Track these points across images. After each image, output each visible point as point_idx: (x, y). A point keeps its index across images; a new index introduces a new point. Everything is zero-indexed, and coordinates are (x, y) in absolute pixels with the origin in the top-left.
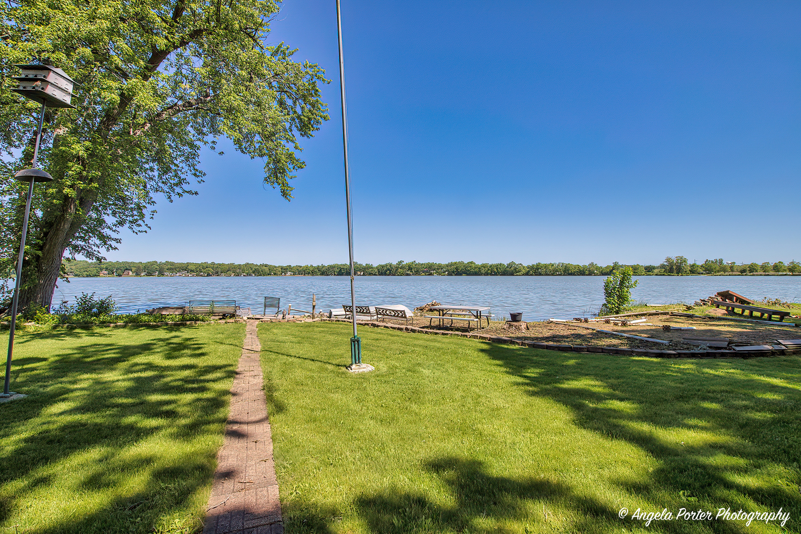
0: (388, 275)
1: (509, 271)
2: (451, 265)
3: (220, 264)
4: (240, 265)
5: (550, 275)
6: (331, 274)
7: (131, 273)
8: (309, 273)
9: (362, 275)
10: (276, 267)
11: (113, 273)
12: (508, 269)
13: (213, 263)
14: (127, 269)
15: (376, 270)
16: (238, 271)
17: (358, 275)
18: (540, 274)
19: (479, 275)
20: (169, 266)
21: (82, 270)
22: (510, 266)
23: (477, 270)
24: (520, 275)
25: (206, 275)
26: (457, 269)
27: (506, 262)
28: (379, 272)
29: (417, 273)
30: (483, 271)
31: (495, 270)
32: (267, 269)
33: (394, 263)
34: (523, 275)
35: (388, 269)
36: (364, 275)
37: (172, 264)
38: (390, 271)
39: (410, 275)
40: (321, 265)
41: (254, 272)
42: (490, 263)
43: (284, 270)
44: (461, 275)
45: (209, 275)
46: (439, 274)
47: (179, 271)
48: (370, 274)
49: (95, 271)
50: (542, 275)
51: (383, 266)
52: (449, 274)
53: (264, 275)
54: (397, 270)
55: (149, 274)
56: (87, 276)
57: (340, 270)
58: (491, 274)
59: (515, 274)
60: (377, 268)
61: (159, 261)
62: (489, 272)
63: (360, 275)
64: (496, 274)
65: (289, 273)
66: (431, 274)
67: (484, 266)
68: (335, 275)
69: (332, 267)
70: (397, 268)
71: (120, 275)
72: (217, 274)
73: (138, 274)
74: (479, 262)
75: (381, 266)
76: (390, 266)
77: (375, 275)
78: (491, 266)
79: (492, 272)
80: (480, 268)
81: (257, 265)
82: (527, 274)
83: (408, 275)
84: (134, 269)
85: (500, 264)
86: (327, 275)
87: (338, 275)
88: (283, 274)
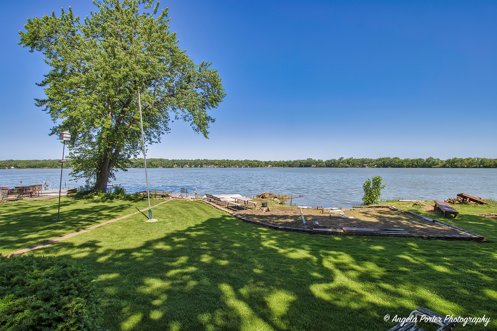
0: (333, 167)
1: (429, 164)
2: (380, 160)
3: (231, 161)
4: (241, 161)
5: (465, 167)
6: (295, 167)
7: (187, 166)
8: (281, 166)
9: (315, 167)
10: (262, 162)
11: (179, 166)
12: (427, 163)
13: (228, 160)
14: (185, 164)
15: (324, 164)
16: (240, 164)
17: (313, 167)
18: (456, 167)
19: (402, 167)
20: (205, 162)
21: (166, 164)
22: (428, 160)
23: (400, 163)
24: (437, 168)
25: (223, 167)
26: (384, 163)
27: (425, 158)
28: (326, 165)
29: (354, 165)
30: (405, 164)
31: (416, 163)
32: (256, 163)
33: (337, 159)
34: (441, 167)
35: (333, 163)
36: (316, 167)
37: (207, 160)
38: (334, 164)
39: (348, 167)
40: (289, 161)
41: (249, 165)
42: (411, 159)
43: (267, 164)
44: (387, 167)
45: (225, 167)
46: (370, 166)
47: (210, 165)
48: (320, 166)
49: (172, 165)
50: (458, 167)
51: (329, 161)
52: (378, 167)
53: (255, 167)
54: (339, 163)
55: (196, 166)
56: (169, 167)
57: (301, 164)
58: (412, 167)
59: (433, 167)
60: (325, 162)
61: (200, 159)
62: (410, 165)
63: (314, 167)
64: (416, 167)
65: (269, 166)
66: (364, 167)
67: (406, 160)
68: (297, 167)
69: (295, 162)
70: (339, 162)
71: (182, 167)
72: (229, 166)
73: (190, 167)
74: (402, 158)
75: (327, 161)
76: (334, 161)
77: (323, 167)
78: (412, 161)
79: (413, 165)
80: (402, 162)
81: (251, 161)
82: (444, 166)
83: (346, 167)
84: (189, 164)
85: (420, 159)
86: (293, 167)
87: (299, 167)
88: (266, 166)
